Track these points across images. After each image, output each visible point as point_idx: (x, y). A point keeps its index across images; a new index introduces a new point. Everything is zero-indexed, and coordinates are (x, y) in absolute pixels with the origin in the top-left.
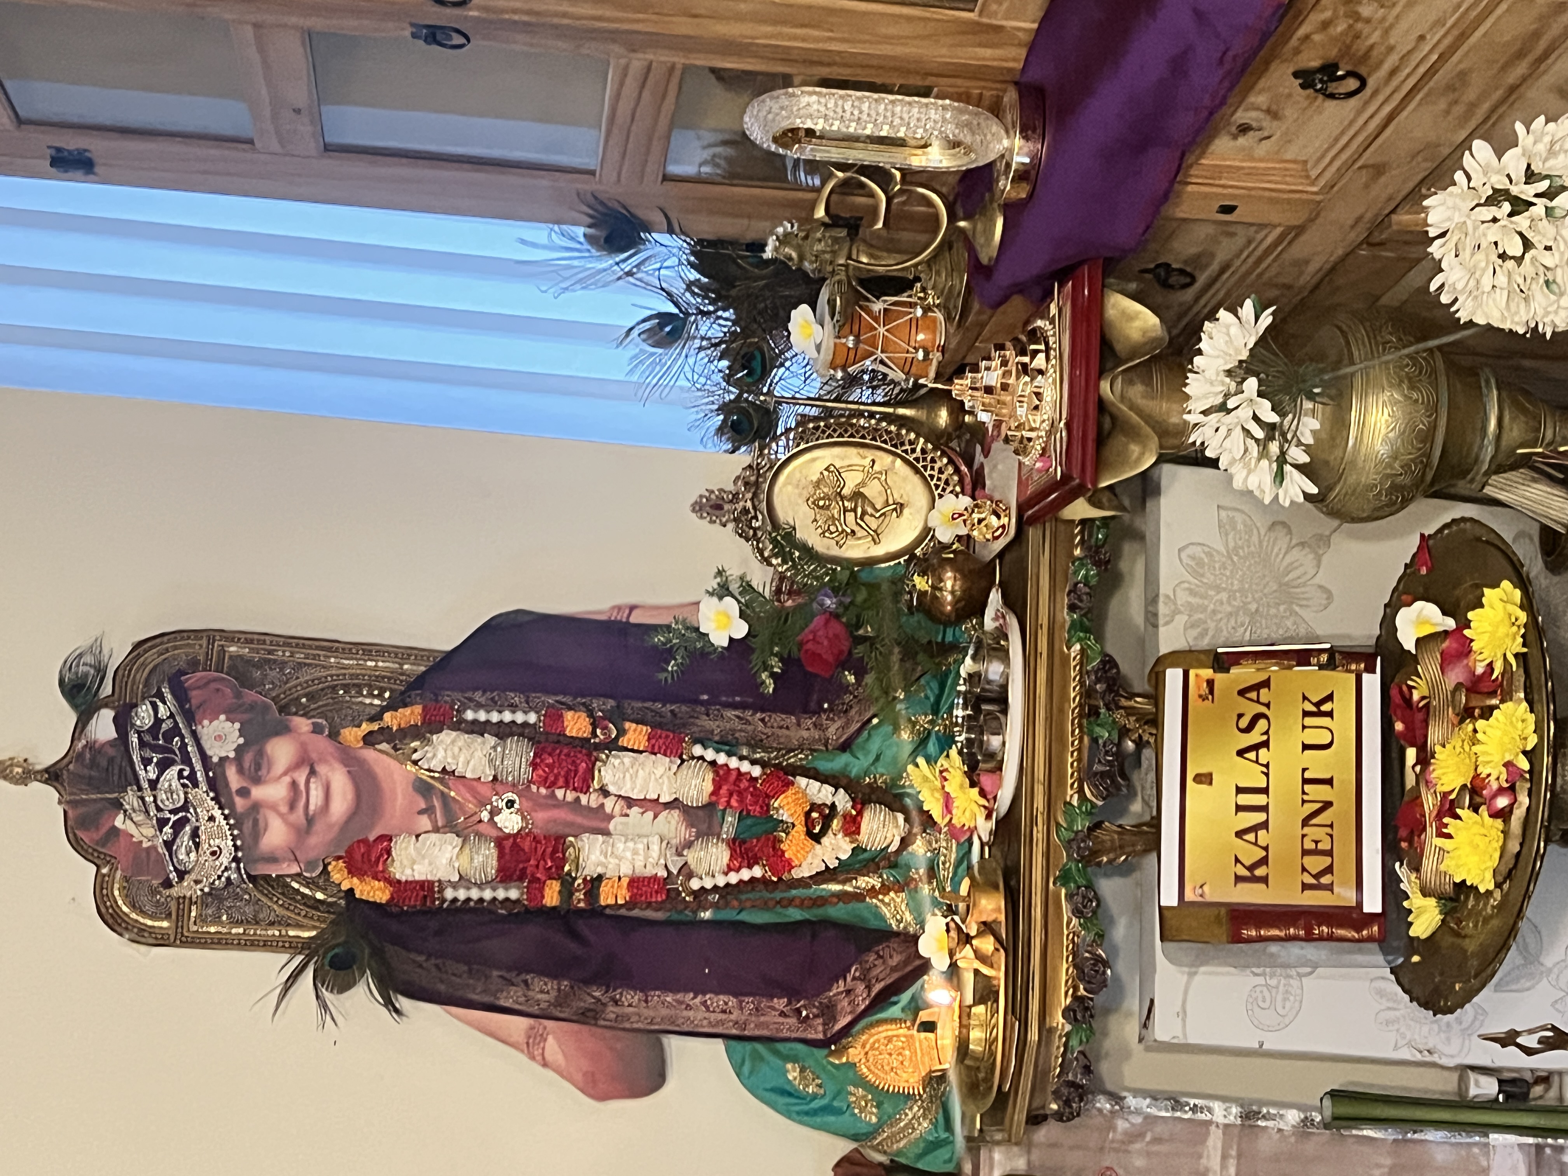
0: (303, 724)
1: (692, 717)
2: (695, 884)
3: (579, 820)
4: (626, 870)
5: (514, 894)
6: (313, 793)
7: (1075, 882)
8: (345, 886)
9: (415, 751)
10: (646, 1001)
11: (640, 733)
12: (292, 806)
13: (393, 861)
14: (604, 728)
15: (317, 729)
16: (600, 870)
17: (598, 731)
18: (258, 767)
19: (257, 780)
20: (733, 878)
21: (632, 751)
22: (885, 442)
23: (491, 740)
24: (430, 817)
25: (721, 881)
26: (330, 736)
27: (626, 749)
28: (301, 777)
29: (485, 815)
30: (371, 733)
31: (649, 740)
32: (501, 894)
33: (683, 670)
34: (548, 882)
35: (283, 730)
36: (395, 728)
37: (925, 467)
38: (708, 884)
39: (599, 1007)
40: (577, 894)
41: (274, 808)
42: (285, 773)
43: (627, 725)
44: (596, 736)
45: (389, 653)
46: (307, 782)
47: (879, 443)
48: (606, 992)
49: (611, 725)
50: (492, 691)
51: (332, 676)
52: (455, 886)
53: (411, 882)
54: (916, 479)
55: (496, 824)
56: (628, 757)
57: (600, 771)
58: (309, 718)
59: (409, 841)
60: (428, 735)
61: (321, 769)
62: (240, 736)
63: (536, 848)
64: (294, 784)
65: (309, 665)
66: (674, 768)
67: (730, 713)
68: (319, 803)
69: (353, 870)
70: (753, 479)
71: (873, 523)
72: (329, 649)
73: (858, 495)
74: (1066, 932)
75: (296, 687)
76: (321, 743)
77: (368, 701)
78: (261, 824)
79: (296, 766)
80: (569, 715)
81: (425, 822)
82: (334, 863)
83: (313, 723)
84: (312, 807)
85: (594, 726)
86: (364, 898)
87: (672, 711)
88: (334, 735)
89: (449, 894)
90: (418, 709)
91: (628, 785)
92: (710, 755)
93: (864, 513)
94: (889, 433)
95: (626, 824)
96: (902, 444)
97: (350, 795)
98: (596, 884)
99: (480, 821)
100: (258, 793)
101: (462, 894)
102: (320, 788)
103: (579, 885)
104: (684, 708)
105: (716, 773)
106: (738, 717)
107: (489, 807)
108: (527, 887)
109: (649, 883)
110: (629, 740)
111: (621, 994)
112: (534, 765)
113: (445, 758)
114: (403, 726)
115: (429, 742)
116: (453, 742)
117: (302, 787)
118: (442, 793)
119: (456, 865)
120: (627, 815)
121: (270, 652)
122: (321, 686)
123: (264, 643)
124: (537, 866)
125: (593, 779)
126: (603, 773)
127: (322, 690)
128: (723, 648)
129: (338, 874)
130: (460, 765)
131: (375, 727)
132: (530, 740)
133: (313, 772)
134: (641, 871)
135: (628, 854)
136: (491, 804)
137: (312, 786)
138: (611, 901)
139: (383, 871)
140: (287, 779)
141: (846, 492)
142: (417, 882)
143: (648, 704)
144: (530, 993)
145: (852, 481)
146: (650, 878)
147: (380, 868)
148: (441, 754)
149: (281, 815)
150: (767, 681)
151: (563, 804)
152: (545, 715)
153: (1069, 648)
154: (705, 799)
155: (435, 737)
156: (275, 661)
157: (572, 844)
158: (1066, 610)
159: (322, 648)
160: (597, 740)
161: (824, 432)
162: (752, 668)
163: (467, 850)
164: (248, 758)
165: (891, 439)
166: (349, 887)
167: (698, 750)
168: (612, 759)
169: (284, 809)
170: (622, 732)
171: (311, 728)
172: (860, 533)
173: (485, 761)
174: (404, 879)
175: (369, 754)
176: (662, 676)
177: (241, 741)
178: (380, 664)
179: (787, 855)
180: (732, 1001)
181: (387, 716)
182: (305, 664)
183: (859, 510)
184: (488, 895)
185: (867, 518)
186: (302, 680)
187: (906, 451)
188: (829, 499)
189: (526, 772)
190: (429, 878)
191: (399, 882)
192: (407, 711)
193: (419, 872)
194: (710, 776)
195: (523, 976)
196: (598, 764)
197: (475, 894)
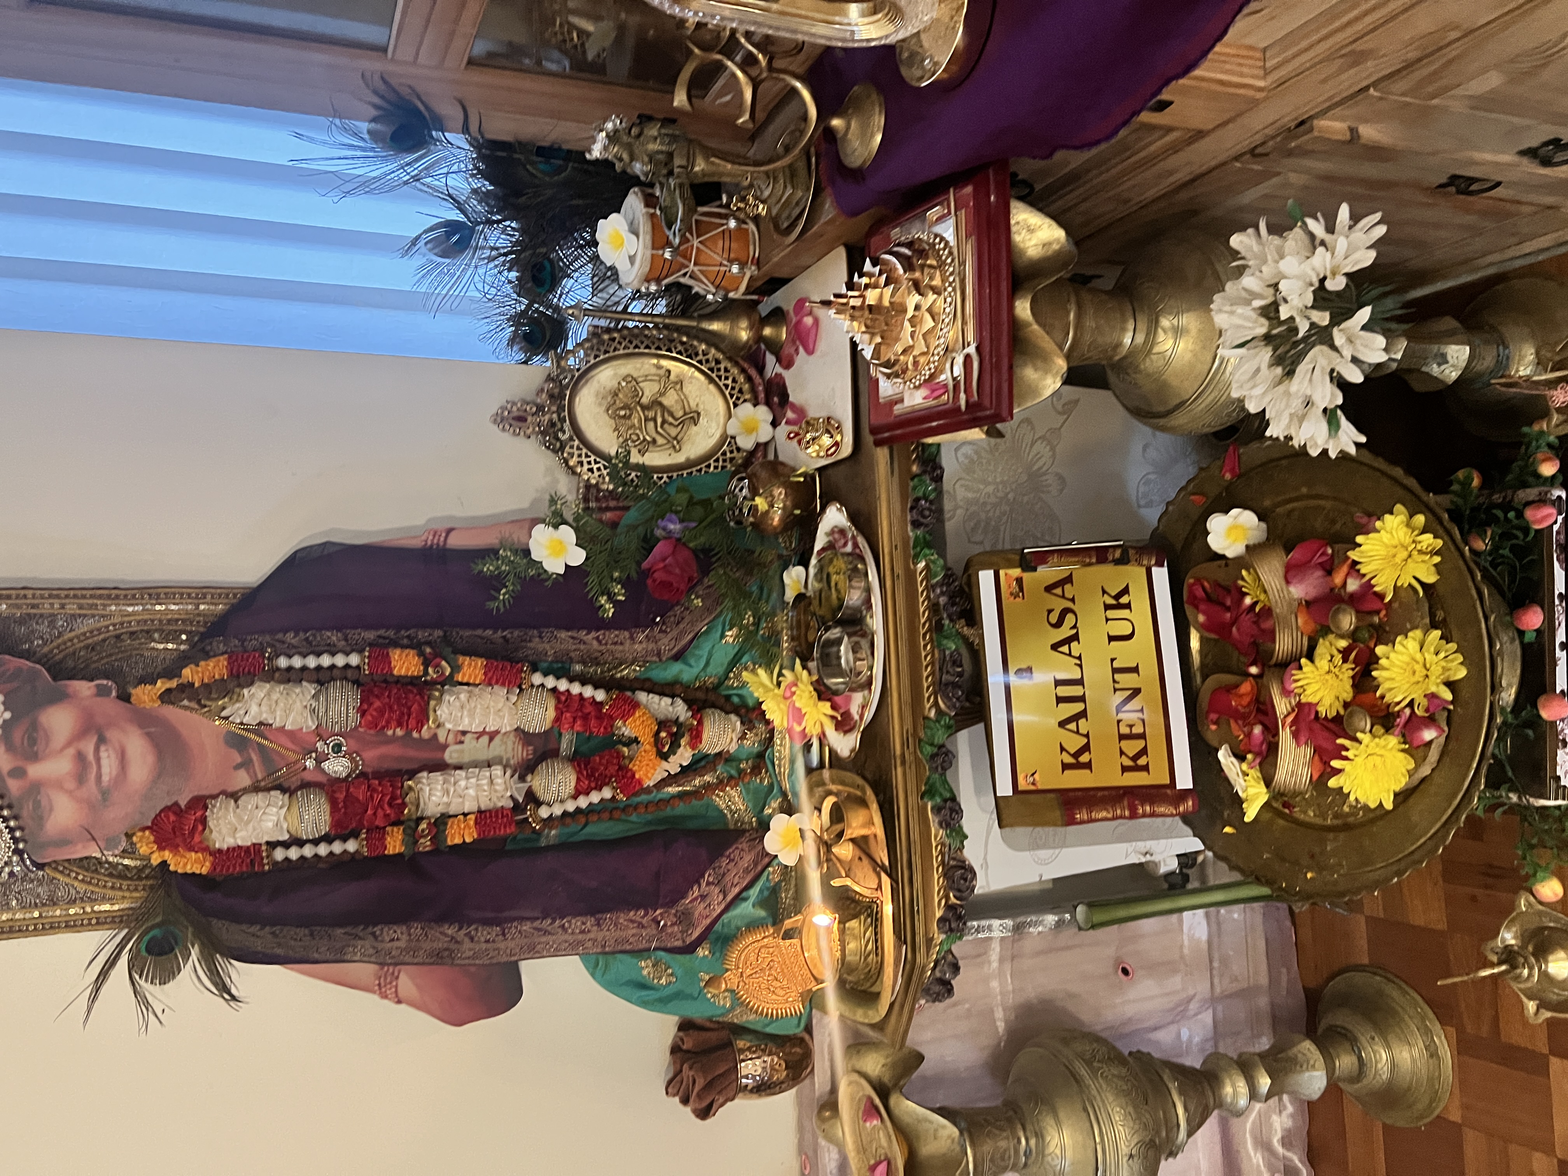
0: (84, 688)
1: (525, 641)
2: (544, 812)
3: (411, 753)
4: (469, 806)
5: (351, 846)
6: (105, 762)
7: (941, 795)
8: (155, 860)
9: (224, 708)
10: (504, 934)
11: (475, 667)
12: (80, 777)
13: (211, 831)
14: (438, 665)
15: (102, 692)
16: (441, 809)
17: (430, 670)
18: (33, 742)
19: (35, 757)
20: (583, 802)
21: (467, 684)
22: (679, 353)
23: (311, 689)
24: (248, 773)
25: (570, 807)
26: (119, 697)
27: (461, 684)
28: (88, 746)
29: (310, 764)
30: (169, 691)
31: (485, 674)
32: (337, 847)
33: (517, 598)
34: (389, 829)
35: (59, 697)
36: (196, 685)
37: (720, 377)
38: (557, 811)
39: (453, 946)
40: (422, 841)
41: (58, 785)
42: (69, 744)
43: (461, 659)
44: (426, 673)
45: (182, 594)
46: (97, 750)
47: (674, 355)
48: (460, 929)
49: (444, 663)
50: (306, 631)
51: (114, 625)
52: (286, 845)
53: (234, 849)
54: (712, 387)
55: (323, 770)
56: (463, 693)
57: (435, 711)
58: (92, 680)
59: (227, 809)
60: (237, 690)
61: (112, 735)
62: (6, 710)
63: (372, 797)
64: (80, 757)
65: (85, 616)
66: (514, 698)
67: (563, 634)
68: (114, 773)
69: (162, 844)
70: (556, 391)
71: (673, 432)
72: (109, 597)
73: (656, 403)
74: (934, 845)
75: (71, 640)
76: (110, 706)
77: (161, 646)
78: (44, 802)
79: (81, 734)
80: (396, 655)
81: (243, 779)
82: (140, 834)
83: (98, 686)
84: (105, 778)
85: (426, 664)
86: (180, 871)
87: (504, 637)
88: (125, 697)
89: (279, 854)
90: (223, 661)
91: (466, 721)
92: (550, 682)
93: (664, 422)
94: (683, 343)
95: (462, 751)
96: (697, 354)
97: (150, 759)
98: (442, 828)
99: (305, 768)
100: (35, 771)
101: (294, 853)
102: (113, 756)
103: (423, 831)
104: (516, 633)
105: (558, 700)
106: (573, 638)
107: (314, 755)
108: (366, 839)
109: (497, 816)
110: (464, 675)
111: (476, 929)
112: (363, 712)
113: (261, 713)
114: (206, 681)
115: (240, 698)
116: (268, 694)
117: (91, 757)
118: (258, 744)
119: (285, 826)
120: (462, 742)
121: (33, 606)
122: (102, 637)
123: (25, 597)
124: (375, 814)
125: (428, 721)
126: (438, 713)
127: (104, 640)
128: (558, 574)
129: (145, 845)
130: (278, 719)
131: (173, 684)
132: (354, 683)
133: (102, 740)
134: (485, 805)
135: (471, 792)
136: (316, 751)
137: (103, 754)
138: (458, 841)
139: (201, 842)
140: (71, 751)
141: (645, 400)
142: (240, 847)
143: (479, 632)
144: (380, 946)
145: (649, 391)
146: (497, 811)
147: (197, 839)
148: (254, 709)
149: (70, 793)
150: (607, 606)
151: (394, 739)
152: (369, 657)
153: (915, 564)
154: (547, 725)
155: (245, 691)
156: (41, 616)
157: (410, 788)
158: (909, 528)
159: (100, 597)
160: (429, 678)
161: (620, 343)
162: (588, 592)
163: (295, 810)
164: (18, 735)
165: (686, 351)
166: (159, 860)
167: (537, 679)
168: (446, 697)
169: (71, 785)
170: (456, 668)
171: (93, 691)
172: (660, 441)
173: (307, 713)
174: (225, 847)
175: (170, 712)
176: (493, 605)
177: (8, 715)
178: (173, 607)
179: (637, 776)
180: (590, 922)
181: (187, 672)
182: (80, 616)
183: (659, 420)
184: (323, 850)
185: (666, 426)
186: (78, 632)
187: (700, 362)
188: (630, 409)
189: (354, 719)
190: (254, 841)
191: (220, 851)
192: (211, 663)
193: (244, 838)
194: (551, 704)
195: (370, 929)
196: (432, 703)
197: (308, 851)
